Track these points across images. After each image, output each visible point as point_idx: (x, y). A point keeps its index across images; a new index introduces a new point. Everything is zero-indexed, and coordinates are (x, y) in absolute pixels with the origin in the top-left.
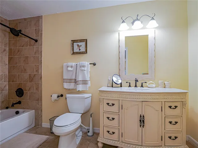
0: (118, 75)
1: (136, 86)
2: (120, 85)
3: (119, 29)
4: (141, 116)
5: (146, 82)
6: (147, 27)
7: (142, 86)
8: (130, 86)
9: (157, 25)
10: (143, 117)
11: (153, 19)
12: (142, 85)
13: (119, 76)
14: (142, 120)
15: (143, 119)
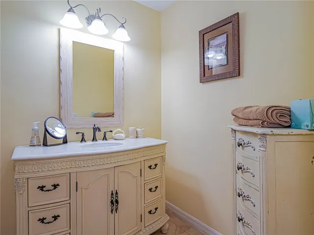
0: (58, 118)
1: (94, 139)
2: (61, 141)
3: (62, 22)
4: (112, 194)
5: (112, 131)
6: (114, 36)
7: (105, 138)
8: (83, 140)
9: (128, 39)
10: (117, 193)
11: (122, 26)
12: (105, 136)
13: (60, 120)
14: (114, 200)
15: (116, 198)
